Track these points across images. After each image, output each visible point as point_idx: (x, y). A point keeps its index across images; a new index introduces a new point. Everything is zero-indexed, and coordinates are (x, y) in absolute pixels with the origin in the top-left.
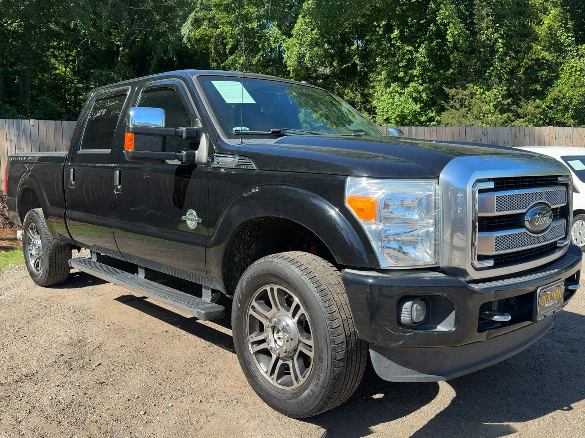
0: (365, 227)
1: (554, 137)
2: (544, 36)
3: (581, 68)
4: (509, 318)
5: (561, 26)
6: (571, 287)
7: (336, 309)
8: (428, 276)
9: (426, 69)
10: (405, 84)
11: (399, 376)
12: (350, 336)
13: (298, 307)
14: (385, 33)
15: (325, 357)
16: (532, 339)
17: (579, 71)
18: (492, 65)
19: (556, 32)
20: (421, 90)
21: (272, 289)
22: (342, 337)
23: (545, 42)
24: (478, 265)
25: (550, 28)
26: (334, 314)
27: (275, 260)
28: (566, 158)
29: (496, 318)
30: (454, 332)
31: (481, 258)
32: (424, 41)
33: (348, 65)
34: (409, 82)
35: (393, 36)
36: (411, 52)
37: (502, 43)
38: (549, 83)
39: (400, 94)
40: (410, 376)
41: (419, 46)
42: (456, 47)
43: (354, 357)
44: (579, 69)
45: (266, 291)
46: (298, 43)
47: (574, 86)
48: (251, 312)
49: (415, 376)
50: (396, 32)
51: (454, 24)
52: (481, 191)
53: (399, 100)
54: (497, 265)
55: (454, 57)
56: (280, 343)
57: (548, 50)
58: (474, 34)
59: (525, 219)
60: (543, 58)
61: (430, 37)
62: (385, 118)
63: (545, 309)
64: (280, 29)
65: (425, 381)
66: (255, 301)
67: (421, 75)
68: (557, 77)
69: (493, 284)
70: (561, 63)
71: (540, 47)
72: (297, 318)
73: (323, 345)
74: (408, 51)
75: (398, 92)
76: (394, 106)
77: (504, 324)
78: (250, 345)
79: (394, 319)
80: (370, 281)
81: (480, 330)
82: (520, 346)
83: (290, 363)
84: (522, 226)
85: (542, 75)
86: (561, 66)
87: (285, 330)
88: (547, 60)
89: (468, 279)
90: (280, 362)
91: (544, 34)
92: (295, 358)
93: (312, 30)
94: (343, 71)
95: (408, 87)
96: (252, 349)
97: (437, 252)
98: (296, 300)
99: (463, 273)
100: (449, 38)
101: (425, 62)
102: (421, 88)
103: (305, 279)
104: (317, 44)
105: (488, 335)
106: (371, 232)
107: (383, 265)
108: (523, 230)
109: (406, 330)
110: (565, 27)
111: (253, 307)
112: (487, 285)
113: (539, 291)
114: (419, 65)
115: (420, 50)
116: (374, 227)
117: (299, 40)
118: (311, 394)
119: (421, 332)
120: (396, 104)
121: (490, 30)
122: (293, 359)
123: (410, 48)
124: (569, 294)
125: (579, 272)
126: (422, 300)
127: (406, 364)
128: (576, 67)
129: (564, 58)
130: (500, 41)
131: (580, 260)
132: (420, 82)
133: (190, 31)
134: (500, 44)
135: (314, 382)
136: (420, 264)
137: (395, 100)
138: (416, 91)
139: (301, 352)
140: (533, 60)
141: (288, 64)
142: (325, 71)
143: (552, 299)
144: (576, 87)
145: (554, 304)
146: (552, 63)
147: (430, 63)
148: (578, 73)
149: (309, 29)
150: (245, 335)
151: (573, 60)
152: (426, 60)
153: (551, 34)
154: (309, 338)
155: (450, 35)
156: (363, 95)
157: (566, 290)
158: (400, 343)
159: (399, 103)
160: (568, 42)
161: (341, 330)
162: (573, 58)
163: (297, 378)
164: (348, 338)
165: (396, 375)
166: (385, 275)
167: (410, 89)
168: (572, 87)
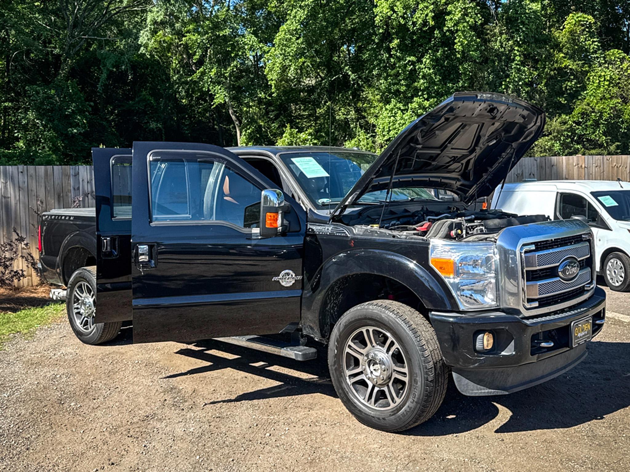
0: (446, 280)
1: (583, 166)
2: (566, 42)
3: (611, 77)
4: (552, 344)
5: (584, 30)
6: (598, 322)
7: (425, 343)
8: (493, 315)
9: (432, 82)
10: (407, 100)
11: (475, 391)
12: (436, 363)
13: (392, 344)
14: (382, 41)
15: (419, 379)
16: (570, 364)
17: (608, 80)
18: (508, 76)
19: (579, 37)
20: (427, 105)
21: (368, 331)
22: (431, 363)
23: (568, 48)
24: (528, 306)
25: (572, 33)
26: (424, 347)
27: (371, 307)
28: (596, 195)
29: (543, 345)
30: (514, 355)
31: (530, 301)
32: (428, 50)
33: (339, 77)
34: (412, 97)
35: (392, 45)
36: (413, 63)
37: (518, 50)
38: (575, 95)
39: (402, 111)
40: (483, 391)
41: (422, 56)
42: (465, 57)
43: (440, 379)
44: (608, 78)
45: (362, 332)
46: (281, 54)
47: (603, 98)
48: (348, 350)
49: (487, 391)
50: (396, 41)
51: (463, 32)
52: (526, 252)
53: (402, 118)
54: (540, 306)
55: (464, 69)
56: (378, 374)
57: (572, 57)
58: (485, 41)
59: (559, 270)
60: (566, 67)
61: (435, 45)
62: (386, 138)
63: (578, 338)
64: (257, 36)
65: (494, 394)
66: (352, 341)
67: (426, 89)
68: (584, 88)
69: (539, 320)
70: (587, 72)
71: (562, 55)
72: (391, 353)
73: (417, 370)
74: (409, 61)
75: (400, 109)
76: (397, 126)
77: (549, 349)
78: (347, 378)
79: (471, 347)
80: (451, 319)
81: (532, 354)
82: (561, 369)
83: (385, 389)
84: (557, 276)
85: (566, 87)
86: (587, 75)
87: (382, 363)
88: (571, 69)
89: (521, 316)
90: (376, 389)
91: (565, 39)
92: (390, 384)
93: (297, 39)
94: (332, 83)
95: (411, 103)
96: (350, 382)
97: (498, 298)
98: (391, 338)
99: (518, 312)
100: (458, 47)
101: (430, 75)
102: (427, 104)
103: (399, 321)
104: (302, 54)
105: (538, 358)
106: (451, 284)
107: (462, 308)
108: (558, 279)
109: (480, 355)
110: (589, 32)
111: (350, 347)
112: (535, 320)
113: (572, 324)
114: (424, 77)
115: (424, 60)
116: (452, 281)
117: (283, 51)
118: (408, 410)
119: (491, 356)
120: (398, 122)
121: (504, 36)
122: (388, 386)
123: (413, 58)
124: (596, 328)
125: (604, 309)
126: (490, 333)
127: (479, 382)
128: (604, 76)
129: (590, 66)
130: (516, 48)
131: (604, 300)
132: (426, 96)
133: (148, 39)
134: (516, 52)
135: (410, 400)
136: (486, 307)
137: (398, 118)
138: (421, 106)
139: (395, 378)
140: (555, 69)
141: (269, 77)
142: (310, 82)
143: (582, 330)
144: (606, 99)
145: (585, 335)
146: (577, 72)
147: (436, 75)
148: (607, 83)
149: (294, 38)
150: (343, 369)
151: (600, 69)
152: (432, 71)
153: (574, 40)
154: (403, 367)
155: (459, 44)
156: (358, 111)
157: (594, 325)
158: (476, 365)
159: (402, 122)
160: (593, 48)
161: (430, 359)
162: (600, 66)
163: (393, 399)
164: (435, 364)
165: (473, 390)
166: (463, 315)
167: (414, 105)
168: (601, 99)
